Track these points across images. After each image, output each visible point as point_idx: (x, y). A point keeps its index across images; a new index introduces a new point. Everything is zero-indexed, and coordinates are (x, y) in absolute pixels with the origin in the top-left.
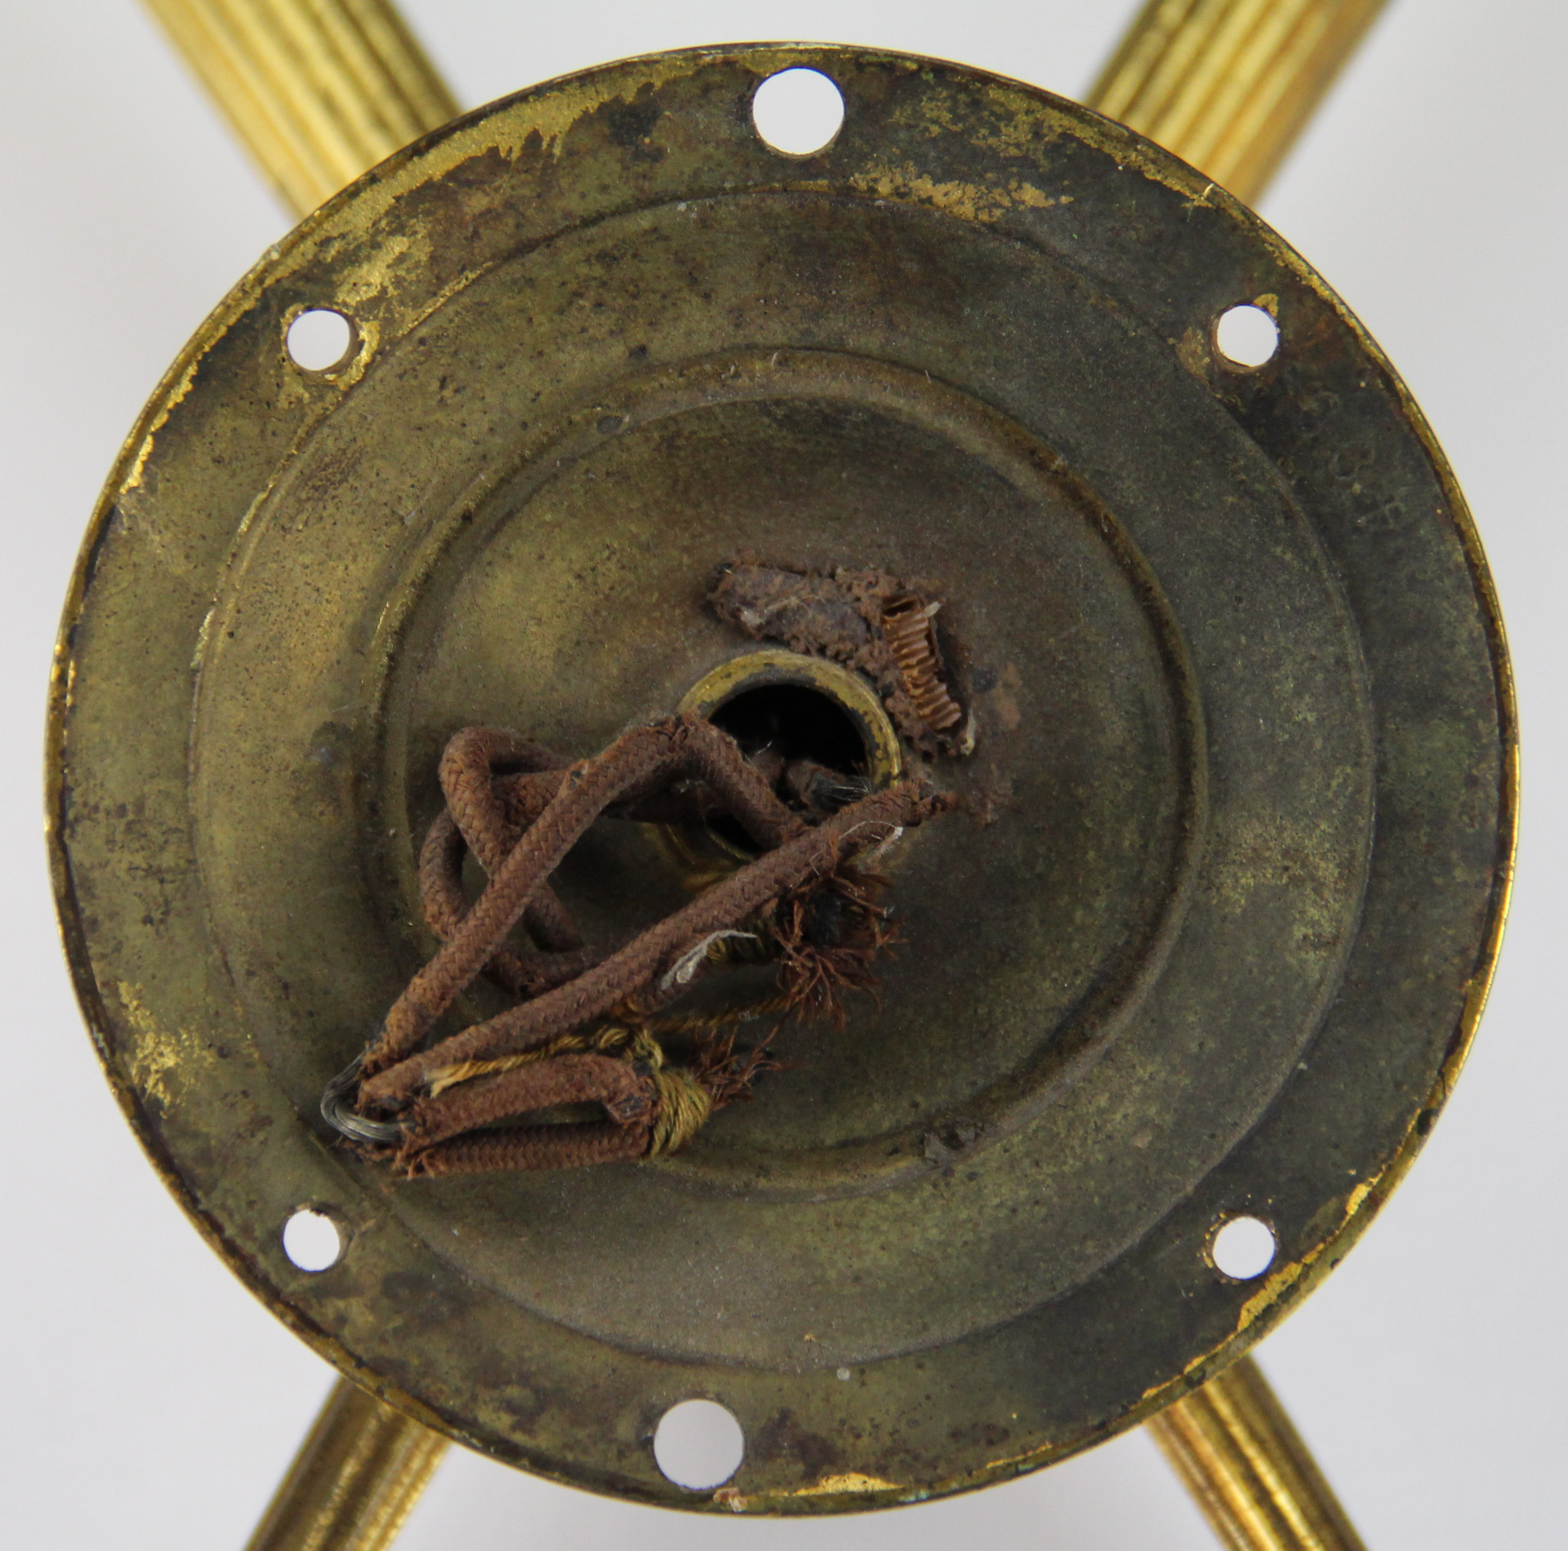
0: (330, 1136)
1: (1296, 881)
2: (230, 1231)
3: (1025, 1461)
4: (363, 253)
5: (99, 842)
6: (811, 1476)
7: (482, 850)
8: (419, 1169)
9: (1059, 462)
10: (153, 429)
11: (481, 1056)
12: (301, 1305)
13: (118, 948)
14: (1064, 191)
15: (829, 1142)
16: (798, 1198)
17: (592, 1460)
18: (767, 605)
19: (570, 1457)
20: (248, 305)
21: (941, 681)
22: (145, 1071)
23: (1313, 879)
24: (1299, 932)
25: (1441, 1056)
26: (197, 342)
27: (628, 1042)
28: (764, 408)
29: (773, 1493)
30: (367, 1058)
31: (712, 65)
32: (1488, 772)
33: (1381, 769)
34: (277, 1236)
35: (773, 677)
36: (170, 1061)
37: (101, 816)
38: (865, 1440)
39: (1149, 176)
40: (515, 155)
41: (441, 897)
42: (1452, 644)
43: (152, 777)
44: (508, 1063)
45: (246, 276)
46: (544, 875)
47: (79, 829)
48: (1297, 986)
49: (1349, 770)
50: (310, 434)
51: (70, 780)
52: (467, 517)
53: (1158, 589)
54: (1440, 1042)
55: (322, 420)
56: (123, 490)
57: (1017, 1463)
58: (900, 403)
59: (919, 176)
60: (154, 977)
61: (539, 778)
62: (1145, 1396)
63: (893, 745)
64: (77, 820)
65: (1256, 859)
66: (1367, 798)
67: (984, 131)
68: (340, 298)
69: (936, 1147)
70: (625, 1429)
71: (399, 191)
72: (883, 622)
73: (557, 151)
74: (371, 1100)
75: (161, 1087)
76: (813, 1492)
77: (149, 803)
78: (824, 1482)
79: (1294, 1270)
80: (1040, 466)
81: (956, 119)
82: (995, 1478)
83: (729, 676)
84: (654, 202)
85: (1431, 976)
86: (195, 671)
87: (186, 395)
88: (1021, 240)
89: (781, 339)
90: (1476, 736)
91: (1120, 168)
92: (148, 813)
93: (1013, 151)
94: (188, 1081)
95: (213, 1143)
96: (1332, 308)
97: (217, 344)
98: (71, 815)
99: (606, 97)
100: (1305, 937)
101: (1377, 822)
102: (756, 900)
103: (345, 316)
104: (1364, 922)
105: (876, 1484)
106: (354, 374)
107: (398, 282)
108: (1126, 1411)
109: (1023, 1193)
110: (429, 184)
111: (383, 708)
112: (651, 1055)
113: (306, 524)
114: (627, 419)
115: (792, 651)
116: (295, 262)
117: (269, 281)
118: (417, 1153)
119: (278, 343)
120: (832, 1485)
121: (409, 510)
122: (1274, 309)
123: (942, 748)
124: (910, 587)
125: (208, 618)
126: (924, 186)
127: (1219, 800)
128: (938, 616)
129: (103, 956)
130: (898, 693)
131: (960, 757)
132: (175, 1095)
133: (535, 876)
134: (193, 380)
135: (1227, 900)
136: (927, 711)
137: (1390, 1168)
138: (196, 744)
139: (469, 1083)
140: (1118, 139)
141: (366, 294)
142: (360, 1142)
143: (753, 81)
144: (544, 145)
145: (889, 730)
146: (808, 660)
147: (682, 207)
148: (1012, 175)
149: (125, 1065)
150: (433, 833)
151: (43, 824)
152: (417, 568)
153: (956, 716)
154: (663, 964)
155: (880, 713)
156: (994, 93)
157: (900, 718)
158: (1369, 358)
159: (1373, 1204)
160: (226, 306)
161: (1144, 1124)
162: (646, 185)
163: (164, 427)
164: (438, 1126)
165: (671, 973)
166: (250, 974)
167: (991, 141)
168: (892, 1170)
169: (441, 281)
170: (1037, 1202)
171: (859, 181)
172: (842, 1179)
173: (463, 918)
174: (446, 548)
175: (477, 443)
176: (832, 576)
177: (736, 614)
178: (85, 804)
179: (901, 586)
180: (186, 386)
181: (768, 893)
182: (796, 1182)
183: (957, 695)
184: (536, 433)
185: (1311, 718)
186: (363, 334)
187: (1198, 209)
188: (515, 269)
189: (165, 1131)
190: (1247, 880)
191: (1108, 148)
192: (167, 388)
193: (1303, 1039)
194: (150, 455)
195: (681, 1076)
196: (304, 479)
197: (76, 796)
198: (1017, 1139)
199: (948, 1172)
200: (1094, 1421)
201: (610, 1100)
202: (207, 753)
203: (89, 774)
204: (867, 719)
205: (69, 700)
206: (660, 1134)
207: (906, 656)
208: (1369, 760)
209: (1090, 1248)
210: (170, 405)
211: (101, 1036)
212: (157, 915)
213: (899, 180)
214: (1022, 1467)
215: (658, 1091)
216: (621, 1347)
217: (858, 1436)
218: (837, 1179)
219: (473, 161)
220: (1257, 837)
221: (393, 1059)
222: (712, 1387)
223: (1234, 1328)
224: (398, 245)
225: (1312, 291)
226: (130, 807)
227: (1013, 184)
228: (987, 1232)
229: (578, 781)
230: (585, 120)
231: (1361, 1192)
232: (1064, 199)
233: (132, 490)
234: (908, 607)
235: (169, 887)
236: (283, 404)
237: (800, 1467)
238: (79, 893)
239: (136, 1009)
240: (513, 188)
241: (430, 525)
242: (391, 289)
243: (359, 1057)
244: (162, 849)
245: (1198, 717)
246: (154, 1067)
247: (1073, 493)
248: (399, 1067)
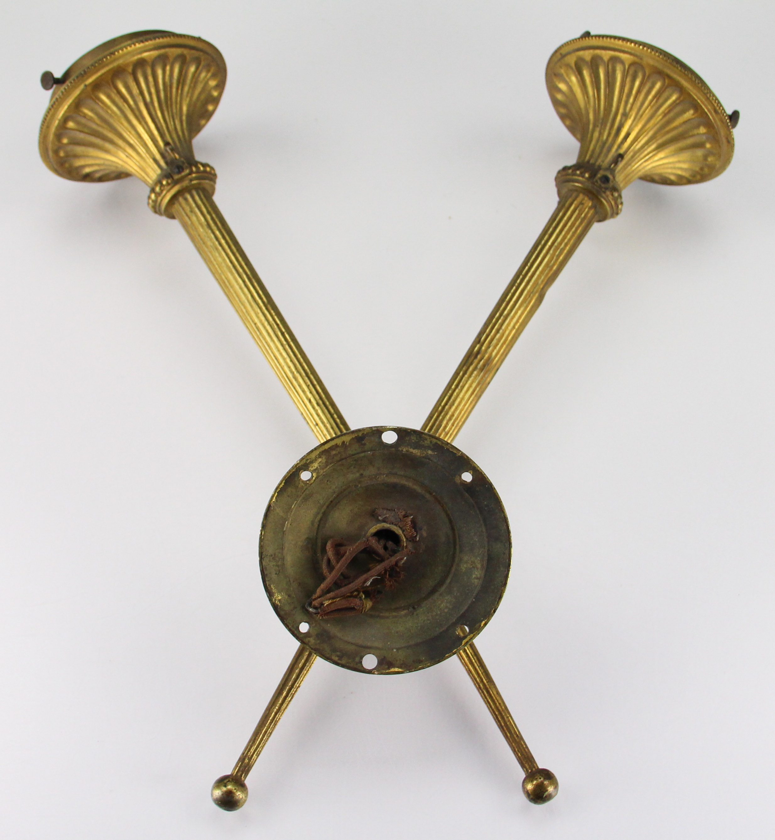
0: (307, 610)
1: (474, 567)
2: (290, 627)
3: (425, 666)
4: (313, 462)
5: (268, 561)
6: (389, 668)
7: (334, 562)
8: (322, 617)
9: (434, 494)
10: (277, 491)
11: (333, 598)
12: (302, 639)
13: (271, 579)
14: (435, 452)
15: (393, 608)
16: (388, 617)
17: (352, 665)
18: (383, 516)
19: (348, 665)
20: (294, 470)
21: (413, 528)
22: (275, 600)
23: (477, 567)
24: (474, 576)
25: (498, 600)
26: (285, 477)
27: (358, 594)
28: (383, 484)
29: (382, 671)
30: (314, 597)
31: (375, 430)
32: (507, 552)
33: (488, 550)
34: (298, 627)
35: (384, 528)
36: (280, 598)
37: (268, 557)
38: (398, 662)
39: (450, 450)
40: (340, 444)
41: (326, 570)
42: (501, 530)
43: (277, 549)
44: (338, 599)
45: (293, 466)
46: (344, 568)
47: (264, 559)
48: (473, 586)
49: (483, 549)
50: (304, 491)
51: (263, 551)
52: (331, 502)
53: (450, 515)
54: (498, 597)
55: (306, 489)
56: (272, 502)
57: (424, 667)
58: (406, 483)
59: (410, 448)
60: (277, 583)
61: (343, 548)
62: (446, 656)
63: (405, 540)
64: (264, 557)
65: (466, 562)
66: (486, 554)
67: (422, 442)
68: (310, 469)
69: (411, 609)
70: (357, 659)
71: (320, 451)
72: (403, 519)
73: (348, 444)
74: (314, 605)
75: (278, 602)
76: (389, 671)
77: (277, 554)
78: (391, 669)
79: (472, 635)
80: (431, 494)
81: (417, 439)
82: (420, 669)
83: (376, 528)
84: (364, 452)
85: (496, 586)
86: (285, 531)
87: (283, 486)
88: (428, 459)
89: (386, 473)
90: (505, 546)
91: (445, 448)
92: (276, 556)
93: (427, 445)
94: (283, 601)
95: (287, 612)
96: (482, 473)
97: (288, 477)
98: (263, 557)
99: (356, 435)
100: (475, 577)
101: (488, 559)
102: (381, 571)
103: (311, 472)
104: (485, 576)
105: (400, 670)
106: (312, 481)
107: (320, 466)
108: (442, 658)
109: (426, 618)
110: (325, 450)
111: (316, 534)
112: (362, 596)
113: (304, 505)
114: (359, 486)
115: (387, 524)
116: (302, 463)
117: (297, 466)
118: (322, 615)
119: (299, 476)
120: (392, 670)
121: (321, 502)
122: (472, 473)
123: (413, 540)
124: (408, 513)
125: (286, 523)
126: (411, 450)
127: (461, 551)
128: (413, 518)
129: (268, 581)
130: (406, 531)
131: (416, 541)
132: (281, 603)
133: (343, 568)
134: (284, 483)
135: (462, 569)
136: (410, 534)
137: (488, 618)
138: (284, 543)
139: (331, 603)
140: (445, 444)
141: (314, 468)
142: (312, 612)
143: (382, 432)
144: (345, 443)
145: (404, 537)
146: (390, 525)
147: (369, 452)
148: (426, 449)
149: (272, 599)
150: (325, 558)
151: (258, 559)
152: (323, 510)
153: (415, 535)
154: (365, 582)
155: (402, 535)
156: (423, 435)
157: (406, 535)
158: (488, 482)
159: (486, 624)
160: (290, 471)
161: (447, 607)
162: (363, 449)
163: (279, 491)
164: (325, 611)
165: (366, 584)
166: (294, 582)
167: (423, 443)
168: (403, 613)
169: (327, 466)
170: (428, 620)
171: (400, 449)
172: (395, 614)
173: (330, 573)
174: (328, 507)
175: (333, 490)
176: (394, 510)
177: (378, 517)
178: (265, 555)
179: (406, 513)
180: (283, 484)
181: (383, 570)
182: (387, 614)
183: (416, 531)
184: (344, 487)
185: (477, 540)
186: (314, 475)
187: (459, 456)
188: (340, 463)
189: (279, 610)
190: (465, 566)
191: (443, 445)
192: (280, 484)
193: (474, 595)
194: (277, 496)
195: (367, 599)
196: (304, 498)
197: (264, 553)
198: (425, 608)
199: (413, 614)
200: (438, 660)
201: (355, 605)
202: (286, 545)
203: (266, 550)
204: (400, 536)
205: (263, 538)
206: (363, 610)
207: (407, 524)
208: (486, 548)
209: (437, 629)
210: (280, 487)
211: (268, 594)
212: (278, 573)
213: (407, 449)
214: (425, 667)
215: (363, 603)
216: (357, 645)
217: (397, 661)
218: (394, 614)
219: (333, 446)
220: (467, 559)
221: (319, 597)
222: (372, 652)
223: (462, 644)
224: (320, 460)
225: (478, 470)
226: (273, 555)
227: (427, 450)
228: (419, 625)
229: (350, 551)
230: (353, 439)
231: (484, 622)
232: (436, 453)
233: (273, 502)
234: (407, 516)
235: (280, 568)
236: (300, 486)
237: (387, 667)
238: (264, 570)
239: (274, 589)
240: (340, 450)
241: (325, 504)
242: (318, 467)
243: (312, 597)
244: (278, 561)
245: (457, 537)
246: (277, 599)
247: (436, 499)
248: (319, 599)
